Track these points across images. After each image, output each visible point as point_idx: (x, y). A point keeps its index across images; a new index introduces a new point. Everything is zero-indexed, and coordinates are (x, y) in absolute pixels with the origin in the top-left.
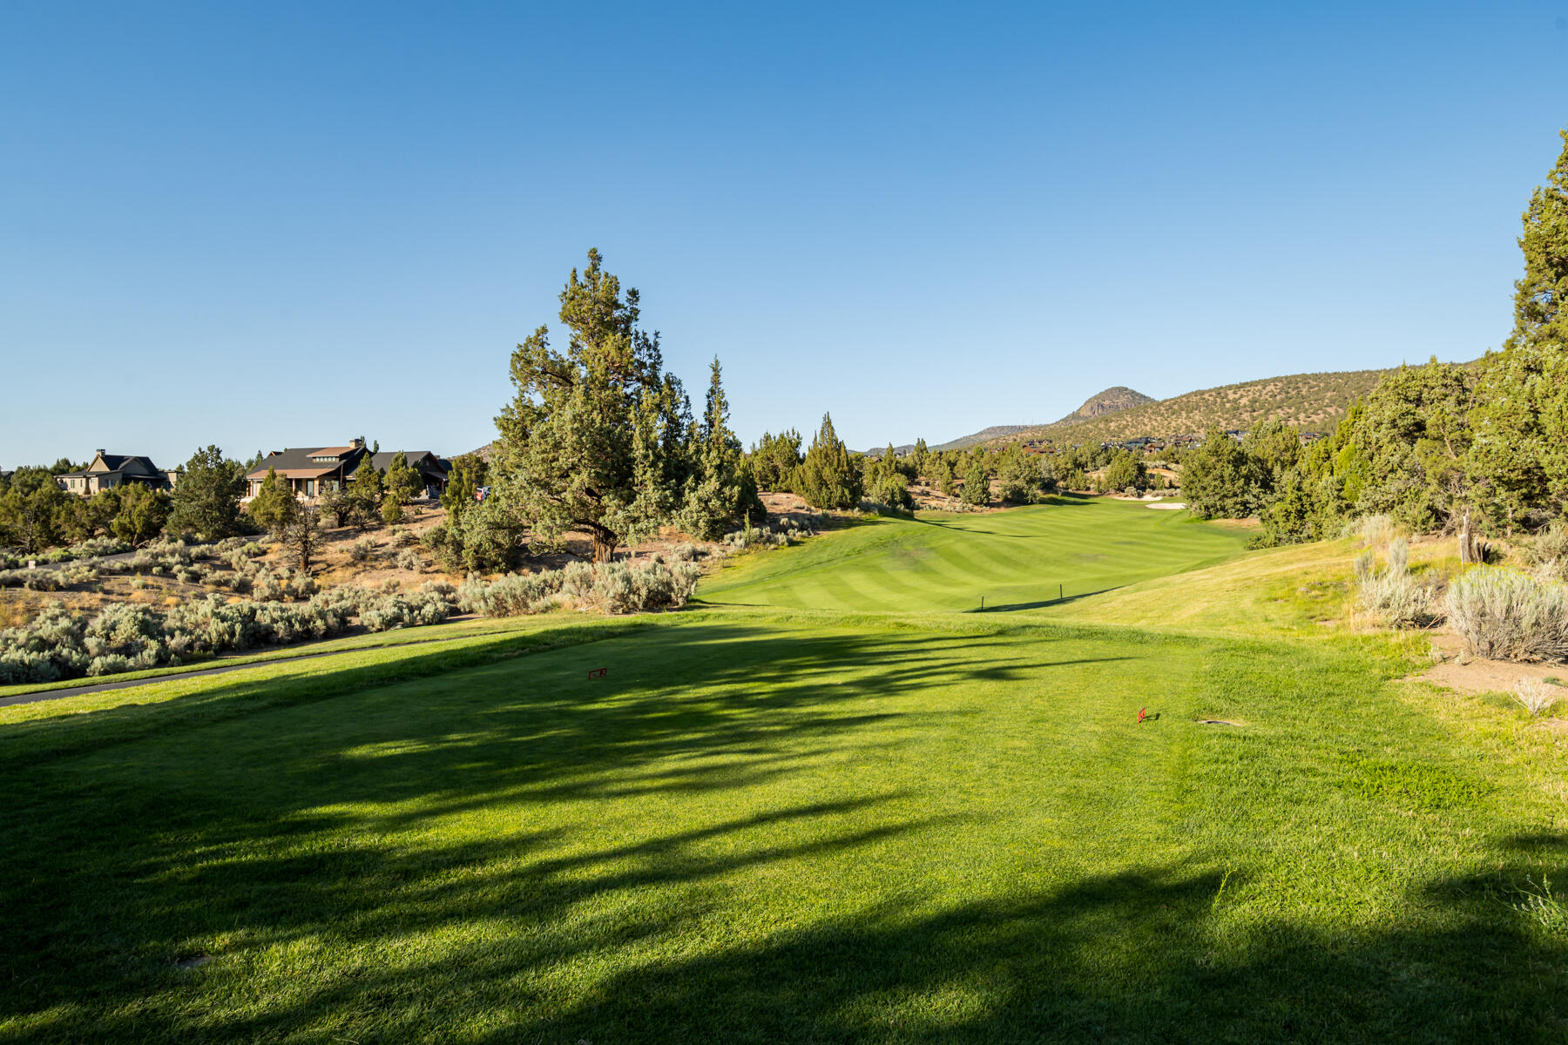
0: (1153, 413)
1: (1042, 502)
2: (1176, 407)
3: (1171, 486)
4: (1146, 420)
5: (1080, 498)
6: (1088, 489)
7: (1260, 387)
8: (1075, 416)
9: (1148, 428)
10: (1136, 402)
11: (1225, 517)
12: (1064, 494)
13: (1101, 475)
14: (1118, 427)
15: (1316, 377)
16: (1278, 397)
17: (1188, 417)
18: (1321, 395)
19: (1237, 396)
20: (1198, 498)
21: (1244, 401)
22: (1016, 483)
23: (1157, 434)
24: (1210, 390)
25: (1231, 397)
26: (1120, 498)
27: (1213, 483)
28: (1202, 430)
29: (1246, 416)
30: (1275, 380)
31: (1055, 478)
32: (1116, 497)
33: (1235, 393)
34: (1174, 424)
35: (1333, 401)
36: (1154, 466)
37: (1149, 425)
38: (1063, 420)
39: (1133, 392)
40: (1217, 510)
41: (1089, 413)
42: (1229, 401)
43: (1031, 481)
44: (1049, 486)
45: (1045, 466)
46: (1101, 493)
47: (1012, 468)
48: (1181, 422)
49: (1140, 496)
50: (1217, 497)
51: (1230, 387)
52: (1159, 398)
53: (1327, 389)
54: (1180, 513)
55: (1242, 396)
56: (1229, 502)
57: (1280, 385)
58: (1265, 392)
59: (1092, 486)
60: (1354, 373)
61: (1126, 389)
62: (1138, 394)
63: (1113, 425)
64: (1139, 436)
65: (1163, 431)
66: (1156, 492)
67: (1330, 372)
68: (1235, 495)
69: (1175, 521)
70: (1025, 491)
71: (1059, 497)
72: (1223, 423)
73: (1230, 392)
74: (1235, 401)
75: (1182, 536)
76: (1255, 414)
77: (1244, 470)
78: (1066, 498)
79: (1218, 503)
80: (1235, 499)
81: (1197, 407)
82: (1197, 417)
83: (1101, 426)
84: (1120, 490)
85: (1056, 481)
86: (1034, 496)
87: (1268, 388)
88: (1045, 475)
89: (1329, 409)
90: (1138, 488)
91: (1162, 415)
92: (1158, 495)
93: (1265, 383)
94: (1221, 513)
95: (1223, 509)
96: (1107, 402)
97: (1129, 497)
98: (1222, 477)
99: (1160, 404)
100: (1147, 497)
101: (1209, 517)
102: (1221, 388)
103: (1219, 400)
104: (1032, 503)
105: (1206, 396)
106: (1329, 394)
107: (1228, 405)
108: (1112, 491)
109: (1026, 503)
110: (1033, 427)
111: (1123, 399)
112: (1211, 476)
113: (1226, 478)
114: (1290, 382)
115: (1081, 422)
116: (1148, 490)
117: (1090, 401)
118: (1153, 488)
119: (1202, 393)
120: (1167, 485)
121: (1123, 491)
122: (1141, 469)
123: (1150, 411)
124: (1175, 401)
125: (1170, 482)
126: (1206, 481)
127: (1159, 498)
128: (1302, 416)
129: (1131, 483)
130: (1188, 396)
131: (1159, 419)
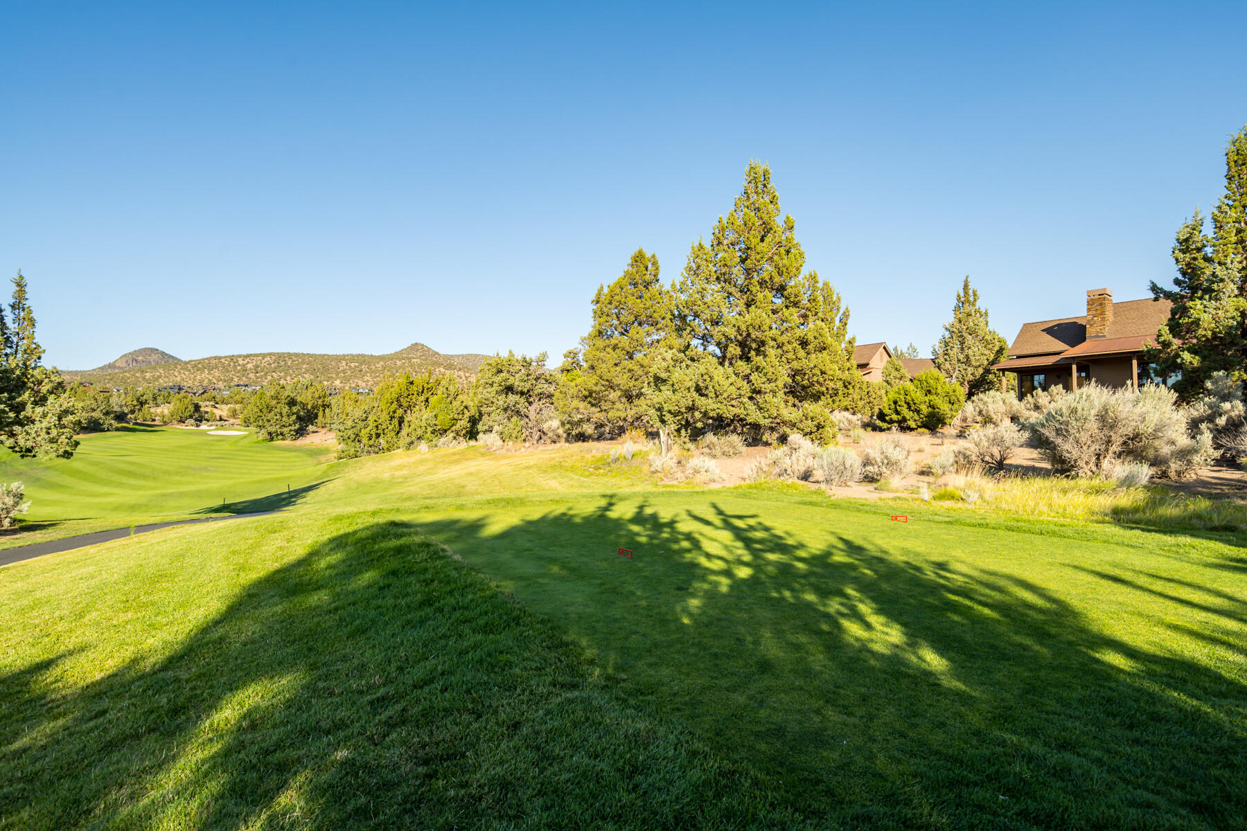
0: (182, 369)
1: (117, 429)
2: (200, 366)
3: (221, 419)
4: (176, 374)
5: (148, 427)
6: (154, 420)
7: (261, 358)
8: (111, 366)
9: (178, 379)
10: (168, 361)
11: (283, 439)
12: (136, 424)
13: (165, 410)
14: (153, 376)
15: (297, 355)
16: (273, 365)
17: (209, 373)
18: (300, 366)
19: (245, 362)
20: (264, 427)
21: (250, 366)
22: (93, 414)
23: (185, 384)
24: (226, 357)
25: (241, 362)
26: (182, 427)
27: (275, 417)
28: (220, 383)
29: (252, 376)
30: (270, 354)
31: (126, 411)
32: (178, 427)
33: (244, 360)
34: (198, 377)
35: (307, 371)
36: (206, 407)
37: (178, 377)
38: (100, 368)
39: (163, 353)
40: (278, 435)
41: (125, 365)
42: (239, 365)
43: (107, 413)
44: (121, 417)
45: (117, 402)
46: (165, 423)
47: (89, 402)
48: (205, 377)
49: (198, 426)
50: (278, 426)
51: (240, 356)
52: (185, 358)
53: (303, 363)
54: (245, 437)
55: (248, 362)
56: (285, 430)
57: (274, 358)
58: (263, 361)
59: (157, 418)
60: (319, 355)
61: (157, 350)
62: (167, 355)
63: (148, 375)
64: (171, 384)
65: (191, 382)
66: (210, 423)
67: (305, 353)
68: (290, 425)
69: (246, 442)
70: (101, 421)
71: (131, 426)
72: (236, 379)
73: (240, 359)
74: (244, 365)
75: (257, 452)
76: (258, 375)
77: (295, 409)
78: (137, 427)
79: (279, 431)
80: (290, 428)
81: (216, 367)
82: (216, 374)
83: (138, 375)
84: (182, 421)
85: (127, 414)
86: (111, 425)
87: (266, 359)
88: (116, 409)
89: (305, 375)
90: (196, 420)
91: (189, 371)
92: (212, 425)
93: (264, 356)
94: (280, 437)
95: (282, 434)
96: (140, 358)
97: (190, 426)
98: (281, 414)
99: (186, 363)
100: (204, 427)
101: (272, 439)
102: (233, 356)
103: (232, 364)
104: (108, 430)
105: (223, 360)
106: (304, 366)
107: (239, 368)
108: (176, 422)
109: (103, 430)
110: (71, 372)
111: (154, 357)
112: (273, 413)
113: (284, 414)
114: (280, 357)
115: (116, 371)
116: (204, 422)
117: (125, 356)
118: (208, 421)
119: (220, 358)
120: (218, 418)
121: (184, 422)
122: (197, 407)
123: (179, 367)
124: (200, 362)
125: (220, 417)
126: (270, 416)
127: (213, 427)
128: (289, 378)
129: (191, 417)
130: (209, 359)
131: (187, 373)
